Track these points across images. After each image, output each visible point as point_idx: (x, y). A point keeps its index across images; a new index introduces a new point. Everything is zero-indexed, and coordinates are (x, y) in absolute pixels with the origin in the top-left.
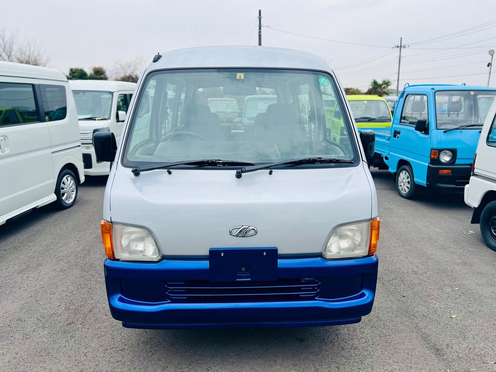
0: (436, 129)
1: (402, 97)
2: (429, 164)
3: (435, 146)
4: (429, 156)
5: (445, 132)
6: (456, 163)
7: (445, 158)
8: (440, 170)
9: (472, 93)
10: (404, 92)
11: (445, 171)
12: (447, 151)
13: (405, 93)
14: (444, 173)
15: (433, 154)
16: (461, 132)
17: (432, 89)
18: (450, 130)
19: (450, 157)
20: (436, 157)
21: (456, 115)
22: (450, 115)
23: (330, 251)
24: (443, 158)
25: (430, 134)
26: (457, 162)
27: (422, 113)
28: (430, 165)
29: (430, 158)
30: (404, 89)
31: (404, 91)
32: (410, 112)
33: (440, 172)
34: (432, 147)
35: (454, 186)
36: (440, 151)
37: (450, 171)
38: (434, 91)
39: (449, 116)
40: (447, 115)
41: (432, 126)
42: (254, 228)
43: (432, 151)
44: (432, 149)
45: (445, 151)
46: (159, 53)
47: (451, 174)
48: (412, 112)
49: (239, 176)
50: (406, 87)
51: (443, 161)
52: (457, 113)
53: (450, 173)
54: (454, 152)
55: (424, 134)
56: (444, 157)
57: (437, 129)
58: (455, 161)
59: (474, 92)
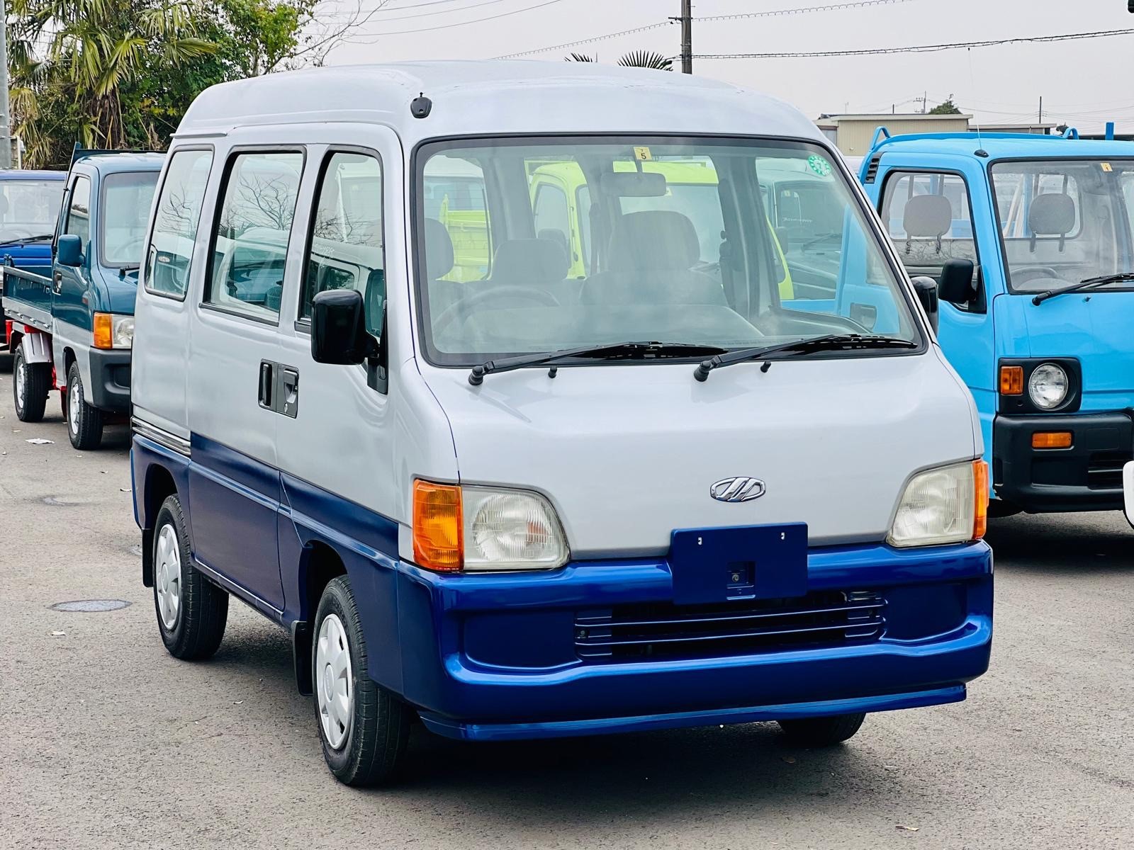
0: (1007, 292)
1: (868, 178)
2: (997, 414)
3: (1011, 352)
4: (996, 389)
5: (1037, 302)
6: (1081, 408)
7: (1048, 392)
8: (1036, 436)
9: (1106, 167)
10: (876, 160)
11: (1052, 439)
12: (1050, 368)
13: (881, 163)
14: (1050, 443)
15: (1006, 381)
16: (1088, 299)
17: (976, 153)
18: (1052, 295)
19: (1062, 387)
20: (1017, 389)
21: (1057, 243)
22: (1037, 243)
23: (900, 534)
24: (1040, 392)
25: (989, 309)
26: (1087, 403)
27: (943, 237)
28: (1000, 419)
29: (997, 394)
30: (875, 149)
31: (875, 155)
32: (903, 234)
33: (1035, 444)
34: (1001, 354)
35: (1084, 489)
36: (1029, 367)
37: (1068, 435)
38: (985, 161)
39: (1032, 248)
40: (1028, 243)
41: (994, 284)
42: (759, 481)
43: (1003, 368)
44: (1001, 364)
45: (1046, 368)
46: (421, 94)
47: (1072, 447)
48: (909, 236)
49: (702, 376)
50: (878, 143)
51: (1042, 403)
52: (1059, 236)
53: (1068, 442)
54: (1071, 369)
55: (969, 311)
56: (1044, 390)
57: (1012, 292)
58: (1078, 402)
59: (1111, 164)
